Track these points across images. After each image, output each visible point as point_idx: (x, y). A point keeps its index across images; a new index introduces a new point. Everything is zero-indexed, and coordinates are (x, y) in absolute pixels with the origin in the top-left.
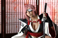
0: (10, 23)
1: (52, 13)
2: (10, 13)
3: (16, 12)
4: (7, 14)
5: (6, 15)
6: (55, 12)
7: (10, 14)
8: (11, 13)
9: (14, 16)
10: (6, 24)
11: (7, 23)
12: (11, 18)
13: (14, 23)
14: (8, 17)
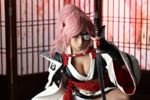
0: (27, 48)
1: (134, 21)
2: (27, 21)
3: (43, 20)
4: (21, 26)
5: (18, 29)
6: (142, 19)
7: (27, 26)
8: (30, 23)
9: (38, 31)
10: (19, 51)
11: (21, 49)
12: (30, 34)
13: (38, 47)
14: (23, 33)
